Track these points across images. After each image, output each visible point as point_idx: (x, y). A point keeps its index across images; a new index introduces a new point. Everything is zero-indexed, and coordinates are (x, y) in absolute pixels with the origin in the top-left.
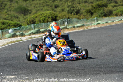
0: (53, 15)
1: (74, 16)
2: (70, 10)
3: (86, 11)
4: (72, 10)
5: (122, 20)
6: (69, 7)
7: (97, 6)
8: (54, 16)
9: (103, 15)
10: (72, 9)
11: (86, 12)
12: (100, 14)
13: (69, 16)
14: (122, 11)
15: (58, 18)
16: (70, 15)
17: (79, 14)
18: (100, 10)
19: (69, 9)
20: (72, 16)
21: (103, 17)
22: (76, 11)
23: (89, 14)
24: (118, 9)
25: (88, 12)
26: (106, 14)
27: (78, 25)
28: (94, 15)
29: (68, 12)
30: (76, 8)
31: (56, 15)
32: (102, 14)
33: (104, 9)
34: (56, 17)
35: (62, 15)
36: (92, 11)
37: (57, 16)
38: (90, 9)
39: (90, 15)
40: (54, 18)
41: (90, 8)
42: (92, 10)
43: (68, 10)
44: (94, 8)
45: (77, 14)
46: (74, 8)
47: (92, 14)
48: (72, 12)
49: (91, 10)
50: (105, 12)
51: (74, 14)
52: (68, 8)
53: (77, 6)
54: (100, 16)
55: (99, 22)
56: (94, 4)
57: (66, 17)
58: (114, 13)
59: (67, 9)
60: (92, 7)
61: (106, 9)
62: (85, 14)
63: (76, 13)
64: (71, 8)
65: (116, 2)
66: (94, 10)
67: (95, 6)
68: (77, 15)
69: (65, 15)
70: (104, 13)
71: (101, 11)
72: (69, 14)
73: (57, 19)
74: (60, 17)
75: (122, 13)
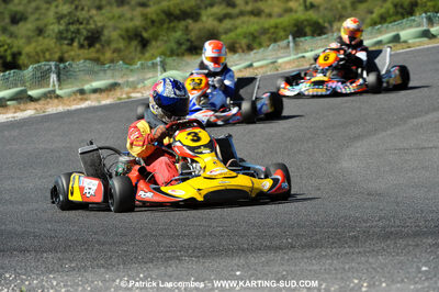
0: (6, 51)
1: (82, 51)
2: (67, 30)
3: (123, 33)
4: (73, 32)
5: (251, 65)
6: (62, 22)
7: (164, 17)
8: (9, 52)
9: (184, 47)
10: (72, 28)
11: (123, 38)
12: (175, 46)
13: (63, 53)
14: (252, 34)
15: (22, 60)
16: (65, 47)
17: (98, 46)
18: (174, 29)
19: (62, 28)
20: (72, 53)
21: (183, 55)
22: (85, 33)
23: (134, 43)
24: (236, 28)
25: (130, 39)
26: (197, 43)
27: (96, 84)
28: (151, 51)
29: (60, 37)
30: (88, 23)
31: (15, 50)
32: (179, 44)
33: (187, 27)
34: (16, 55)
35: (39, 49)
36: (145, 35)
37: (20, 54)
38: (136, 28)
39: (139, 48)
40: (9, 59)
41: (138, 22)
42: (146, 30)
43: (60, 32)
44: (153, 22)
45: (91, 45)
46: (81, 23)
47: (144, 44)
48: (72, 40)
49: (140, 29)
50: (193, 36)
51: (81, 46)
52: (59, 23)
53: (91, 17)
54: (172, 53)
56: (152, 10)
57: (51, 54)
59: (56, 28)
60: (146, 19)
61: (195, 28)
62: (121, 44)
63: (86, 43)
64: (69, 24)
65: (233, 5)
66: (150, 31)
67: (154, 17)
68: (92, 49)
69: (48, 50)
70: (188, 40)
71: (178, 34)
72: (61, 45)
73: (20, 62)
74: (29, 56)
75: (253, 43)
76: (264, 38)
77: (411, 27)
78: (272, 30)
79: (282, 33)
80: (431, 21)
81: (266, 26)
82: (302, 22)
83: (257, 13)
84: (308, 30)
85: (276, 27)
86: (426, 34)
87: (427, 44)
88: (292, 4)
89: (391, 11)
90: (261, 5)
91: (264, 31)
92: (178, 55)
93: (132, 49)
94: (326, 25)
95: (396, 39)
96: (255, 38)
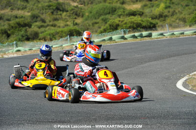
7: (17, 25)
9: (24, 38)
12: (21, 37)
14: (52, 34)
18: (21, 31)
21: (24, 41)
23: (4, 35)
24: (46, 31)
25: (3, 33)
26: (30, 37)
28: (11, 38)
32: (23, 37)
33: (26, 30)
36: (9, 32)
38: (5, 29)
39: (6, 37)
41: (6, 27)
42: (9, 30)
44: (12, 27)
47: (8, 36)
49: (7, 30)
50: (28, 34)
54: (20, 40)
55: (19, 48)
56: (12, 22)
58: (41, 36)
60: (10, 25)
61: (30, 31)
65: (44, 21)
66: (11, 31)
67: (13, 25)
70: (26, 35)
76: (57, 36)
77: (117, 34)
78: (60, 33)
79: (64, 34)
80: (125, 32)
81: (58, 31)
82: (72, 30)
83: (54, 26)
84: (74, 33)
85: (62, 32)
86: (123, 38)
87: (123, 42)
88: (68, 23)
89: (109, 27)
90: (56, 22)
91: (57, 33)
92: (22, 41)
93: (3, 37)
94: (82, 32)
95: (111, 39)
96: (53, 36)
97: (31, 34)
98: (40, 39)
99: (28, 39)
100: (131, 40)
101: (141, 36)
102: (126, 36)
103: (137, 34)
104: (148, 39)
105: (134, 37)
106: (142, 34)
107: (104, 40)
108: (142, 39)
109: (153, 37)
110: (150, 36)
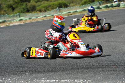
3: (7, 6)
5: (46, 16)
7: (19, 1)
9: (25, 10)
12: (22, 10)
14: (46, 7)
18: (22, 5)
21: (25, 12)
23: (10, 9)
24: (41, 5)
25: (9, 7)
26: (29, 9)
28: (15, 11)
32: (24, 9)
33: (26, 4)
36: (14, 6)
38: (11, 4)
39: (12, 10)
41: (11, 2)
42: (14, 5)
44: (16, 2)
47: (13, 9)
49: (12, 5)
50: (28, 7)
54: (22, 12)
55: (21, 18)
58: (38, 8)
60: (14, 1)
61: (29, 5)
62: (6, 9)
66: (15, 5)
70: (27, 8)
71: (24, 6)
75: (46, 9)
76: (49, 8)
77: (94, 5)
78: (52, 6)
79: (55, 7)
80: (100, 4)
81: (50, 4)
82: (61, 3)
84: (63, 6)
85: (53, 5)
86: (99, 8)
87: (99, 11)
91: (50, 6)
92: (23, 13)
94: (68, 4)
96: (47, 8)
97: (30, 7)
98: (37, 11)
99: (28, 11)
100: (104, 10)
101: (112, 6)
102: (101, 7)
103: (109, 5)
104: (117, 8)
105: (107, 7)
106: (113, 5)
107: (85, 10)
108: (113, 8)
109: (121, 7)
110: (118, 6)
